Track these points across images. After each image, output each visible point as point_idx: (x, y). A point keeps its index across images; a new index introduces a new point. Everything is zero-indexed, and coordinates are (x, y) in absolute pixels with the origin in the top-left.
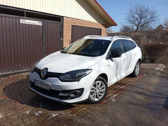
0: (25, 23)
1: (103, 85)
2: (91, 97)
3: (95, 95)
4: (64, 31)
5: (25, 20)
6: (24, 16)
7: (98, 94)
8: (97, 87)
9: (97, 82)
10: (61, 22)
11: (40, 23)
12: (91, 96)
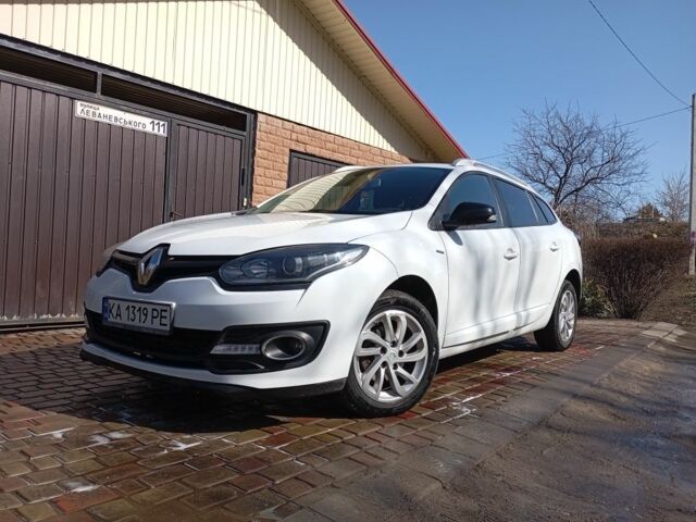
0: (97, 119)
1: (414, 335)
2: (361, 383)
3: (378, 373)
4: (258, 171)
5: (96, 106)
6: (95, 92)
7: (393, 372)
8: (388, 337)
9: (389, 313)
10: (245, 133)
11: (156, 127)
12: (359, 375)
